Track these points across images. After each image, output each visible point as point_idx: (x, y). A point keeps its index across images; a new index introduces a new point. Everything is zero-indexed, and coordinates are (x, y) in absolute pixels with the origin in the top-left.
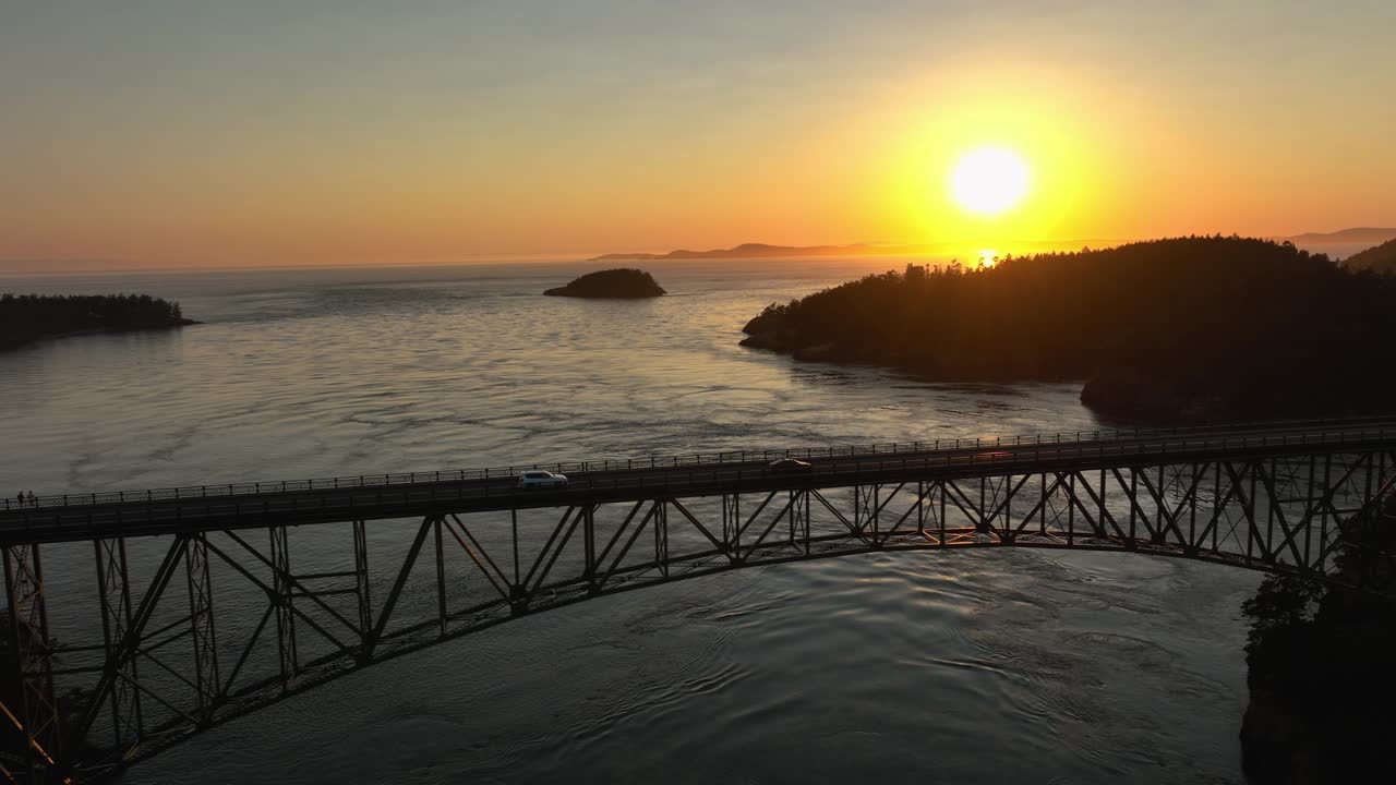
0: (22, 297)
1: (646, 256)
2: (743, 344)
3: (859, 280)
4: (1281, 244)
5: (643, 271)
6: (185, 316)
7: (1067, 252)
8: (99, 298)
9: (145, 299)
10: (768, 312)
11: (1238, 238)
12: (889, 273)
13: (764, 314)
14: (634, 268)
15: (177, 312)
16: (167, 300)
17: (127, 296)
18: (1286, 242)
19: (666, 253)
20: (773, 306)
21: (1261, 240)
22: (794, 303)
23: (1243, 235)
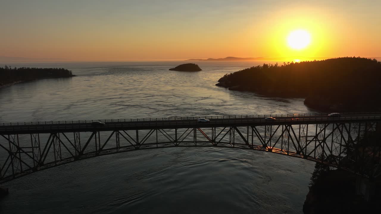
0: (32, 68)
1: (201, 60)
2: (217, 85)
3: (249, 68)
4: (373, 60)
5: (196, 64)
6: (73, 74)
7: (310, 61)
8: (51, 69)
9: (63, 69)
10: (225, 76)
11: (360, 58)
12: (258, 66)
13: (224, 77)
14: (194, 63)
15: (71, 73)
16: (68, 70)
17: (58, 68)
18: (374, 59)
19: (207, 59)
20: (227, 74)
21: (367, 58)
22: (231, 74)
23: (361, 57)
